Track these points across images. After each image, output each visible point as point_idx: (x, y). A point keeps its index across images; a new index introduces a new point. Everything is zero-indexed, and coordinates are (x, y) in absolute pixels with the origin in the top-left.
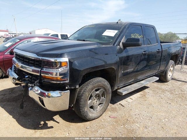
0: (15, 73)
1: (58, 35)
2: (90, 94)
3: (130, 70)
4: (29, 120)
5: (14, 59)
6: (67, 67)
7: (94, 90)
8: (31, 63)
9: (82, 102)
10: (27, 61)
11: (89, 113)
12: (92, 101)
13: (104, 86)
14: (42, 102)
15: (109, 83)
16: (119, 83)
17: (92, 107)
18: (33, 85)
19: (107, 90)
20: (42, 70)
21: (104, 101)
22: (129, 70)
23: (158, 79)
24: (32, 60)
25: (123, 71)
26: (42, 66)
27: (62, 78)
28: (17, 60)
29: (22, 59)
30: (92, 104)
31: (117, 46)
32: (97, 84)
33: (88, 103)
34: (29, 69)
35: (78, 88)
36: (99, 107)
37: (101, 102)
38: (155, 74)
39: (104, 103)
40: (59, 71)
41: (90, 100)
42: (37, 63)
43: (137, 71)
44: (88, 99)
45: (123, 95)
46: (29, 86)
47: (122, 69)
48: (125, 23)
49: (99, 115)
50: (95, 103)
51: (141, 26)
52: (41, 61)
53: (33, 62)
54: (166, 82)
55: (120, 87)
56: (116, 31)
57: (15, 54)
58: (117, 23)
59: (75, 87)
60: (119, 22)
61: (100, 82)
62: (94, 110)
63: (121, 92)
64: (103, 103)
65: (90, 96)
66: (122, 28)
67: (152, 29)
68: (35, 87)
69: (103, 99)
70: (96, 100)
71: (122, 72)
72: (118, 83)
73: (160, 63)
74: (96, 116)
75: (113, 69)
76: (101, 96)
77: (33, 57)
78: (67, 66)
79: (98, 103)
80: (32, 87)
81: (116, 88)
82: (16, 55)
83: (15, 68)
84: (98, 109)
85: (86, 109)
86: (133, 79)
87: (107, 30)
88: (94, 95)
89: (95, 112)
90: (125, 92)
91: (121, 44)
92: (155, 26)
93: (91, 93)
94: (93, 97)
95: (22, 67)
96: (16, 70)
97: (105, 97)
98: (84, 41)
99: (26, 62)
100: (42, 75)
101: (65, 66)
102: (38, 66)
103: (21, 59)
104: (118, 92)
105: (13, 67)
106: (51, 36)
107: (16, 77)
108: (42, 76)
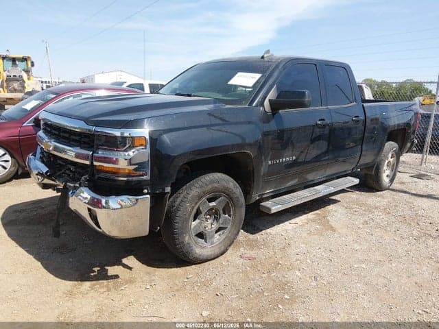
0: (43, 162)
1: (142, 84)
2: (196, 208)
3: (288, 159)
4: (71, 260)
5: (41, 133)
6: (146, 148)
7: (204, 199)
8: (74, 140)
9: (178, 224)
10: (67, 135)
11: (194, 247)
12: (200, 223)
13: (226, 191)
14: (95, 219)
15: (238, 185)
16: (262, 188)
17: (201, 235)
18: (78, 185)
19: (235, 200)
20: (95, 154)
21: (229, 223)
22: (284, 159)
23: (356, 181)
24: (75, 133)
25: (271, 160)
26: (95, 147)
27: (135, 170)
28: (46, 135)
29: (57, 133)
30: (201, 229)
31: (257, 106)
32: (210, 186)
33: (192, 227)
34: (70, 153)
35: (168, 193)
36: (217, 236)
37: (221, 226)
38: (350, 172)
39: (229, 227)
40: (128, 155)
41: (197, 221)
42: (86, 140)
43: (304, 163)
44: (192, 218)
45: (273, 212)
46: (70, 186)
47: (269, 157)
48: (279, 59)
49: (217, 251)
50: (209, 226)
51: (316, 65)
52: (93, 135)
53: (77, 138)
54: (378, 191)
55: (265, 196)
56: (258, 76)
57: (42, 122)
58: (263, 57)
59: (164, 190)
60: (265, 56)
61: (217, 181)
62: (206, 242)
63: (268, 206)
64: (225, 228)
65: (195, 211)
66: (271, 69)
67: (342, 72)
68: (82, 188)
69: (226, 219)
70: (210, 221)
71: (270, 162)
72: (261, 186)
73: (360, 147)
74: (210, 253)
75: (248, 155)
76: (221, 212)
77: (77, 128)
78: (146, 146)
79: (215, 226)
80: (75, 188)
81: (256, 197)
82: (46, 124)
83: (42, 153)
84: (215, 240)
85: (187, 238)
86: (297, 180)
87: (239, 74)
88: (204, 210)
89: (207, 245)
90: (276, 207)
91: (266, 103)
92: (350, 65)
93: (197, 206)
94: (203, 214)
95: (56, 148)
96: (44, 156)
97: (230, 216)
98: (189, 96)
99: (64, 138)
100: (95, 163)
101: (142, 145)
102: (88, 146)
103: (53, 131)
104: (262, 206)
105: (39, 151)
106: (128, 86)
107: (45, 169)
108: (96, 166)
